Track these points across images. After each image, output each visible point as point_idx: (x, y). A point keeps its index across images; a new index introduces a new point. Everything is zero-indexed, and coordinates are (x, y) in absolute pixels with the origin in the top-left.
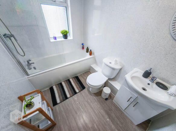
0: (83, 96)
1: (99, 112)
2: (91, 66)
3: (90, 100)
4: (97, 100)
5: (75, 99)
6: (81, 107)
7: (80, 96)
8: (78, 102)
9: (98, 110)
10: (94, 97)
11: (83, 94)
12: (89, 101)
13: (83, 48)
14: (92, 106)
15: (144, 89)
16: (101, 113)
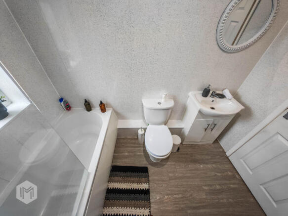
0: (158, 180)
1: (190, 170)
2: (118, 127)
3: (170, 172)
4: (175, 163)
5: (158, 198)
6: (176, 195)
7: (155, 185)
8: (166, 197)
9: (187, 171)
10: (168, 164)
11: (156, 178)
12: (171, 175)
13: (68, 107)
14: (180, 175)
15: (213, 108)
16: (193, 170)
